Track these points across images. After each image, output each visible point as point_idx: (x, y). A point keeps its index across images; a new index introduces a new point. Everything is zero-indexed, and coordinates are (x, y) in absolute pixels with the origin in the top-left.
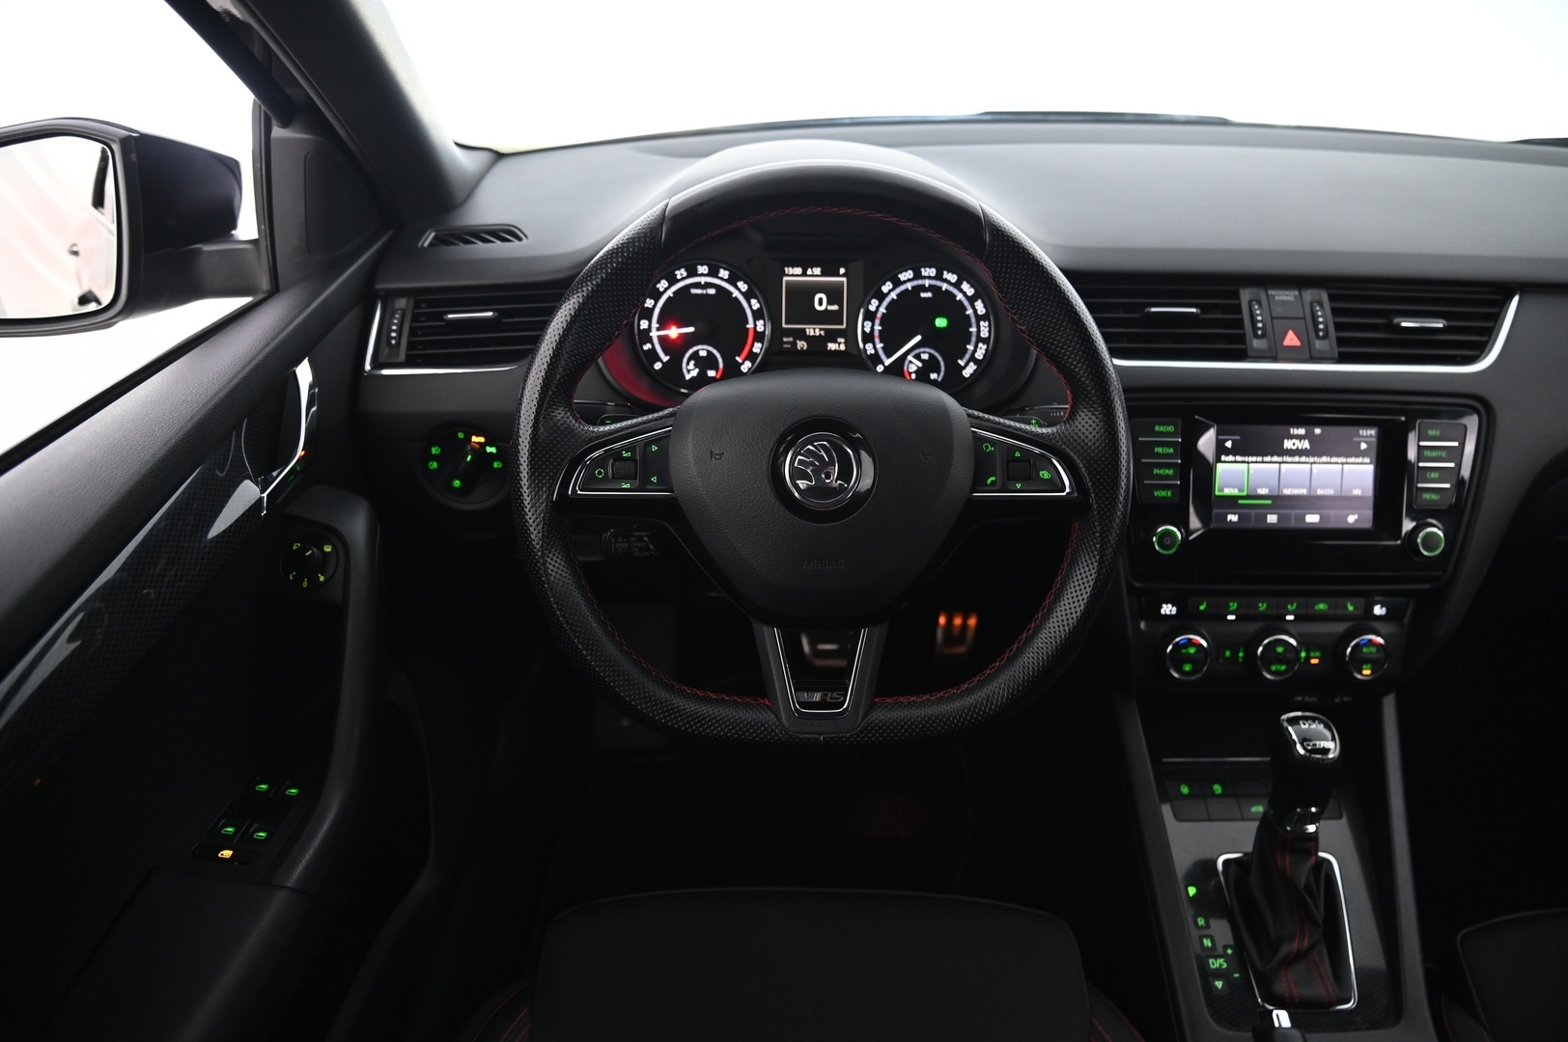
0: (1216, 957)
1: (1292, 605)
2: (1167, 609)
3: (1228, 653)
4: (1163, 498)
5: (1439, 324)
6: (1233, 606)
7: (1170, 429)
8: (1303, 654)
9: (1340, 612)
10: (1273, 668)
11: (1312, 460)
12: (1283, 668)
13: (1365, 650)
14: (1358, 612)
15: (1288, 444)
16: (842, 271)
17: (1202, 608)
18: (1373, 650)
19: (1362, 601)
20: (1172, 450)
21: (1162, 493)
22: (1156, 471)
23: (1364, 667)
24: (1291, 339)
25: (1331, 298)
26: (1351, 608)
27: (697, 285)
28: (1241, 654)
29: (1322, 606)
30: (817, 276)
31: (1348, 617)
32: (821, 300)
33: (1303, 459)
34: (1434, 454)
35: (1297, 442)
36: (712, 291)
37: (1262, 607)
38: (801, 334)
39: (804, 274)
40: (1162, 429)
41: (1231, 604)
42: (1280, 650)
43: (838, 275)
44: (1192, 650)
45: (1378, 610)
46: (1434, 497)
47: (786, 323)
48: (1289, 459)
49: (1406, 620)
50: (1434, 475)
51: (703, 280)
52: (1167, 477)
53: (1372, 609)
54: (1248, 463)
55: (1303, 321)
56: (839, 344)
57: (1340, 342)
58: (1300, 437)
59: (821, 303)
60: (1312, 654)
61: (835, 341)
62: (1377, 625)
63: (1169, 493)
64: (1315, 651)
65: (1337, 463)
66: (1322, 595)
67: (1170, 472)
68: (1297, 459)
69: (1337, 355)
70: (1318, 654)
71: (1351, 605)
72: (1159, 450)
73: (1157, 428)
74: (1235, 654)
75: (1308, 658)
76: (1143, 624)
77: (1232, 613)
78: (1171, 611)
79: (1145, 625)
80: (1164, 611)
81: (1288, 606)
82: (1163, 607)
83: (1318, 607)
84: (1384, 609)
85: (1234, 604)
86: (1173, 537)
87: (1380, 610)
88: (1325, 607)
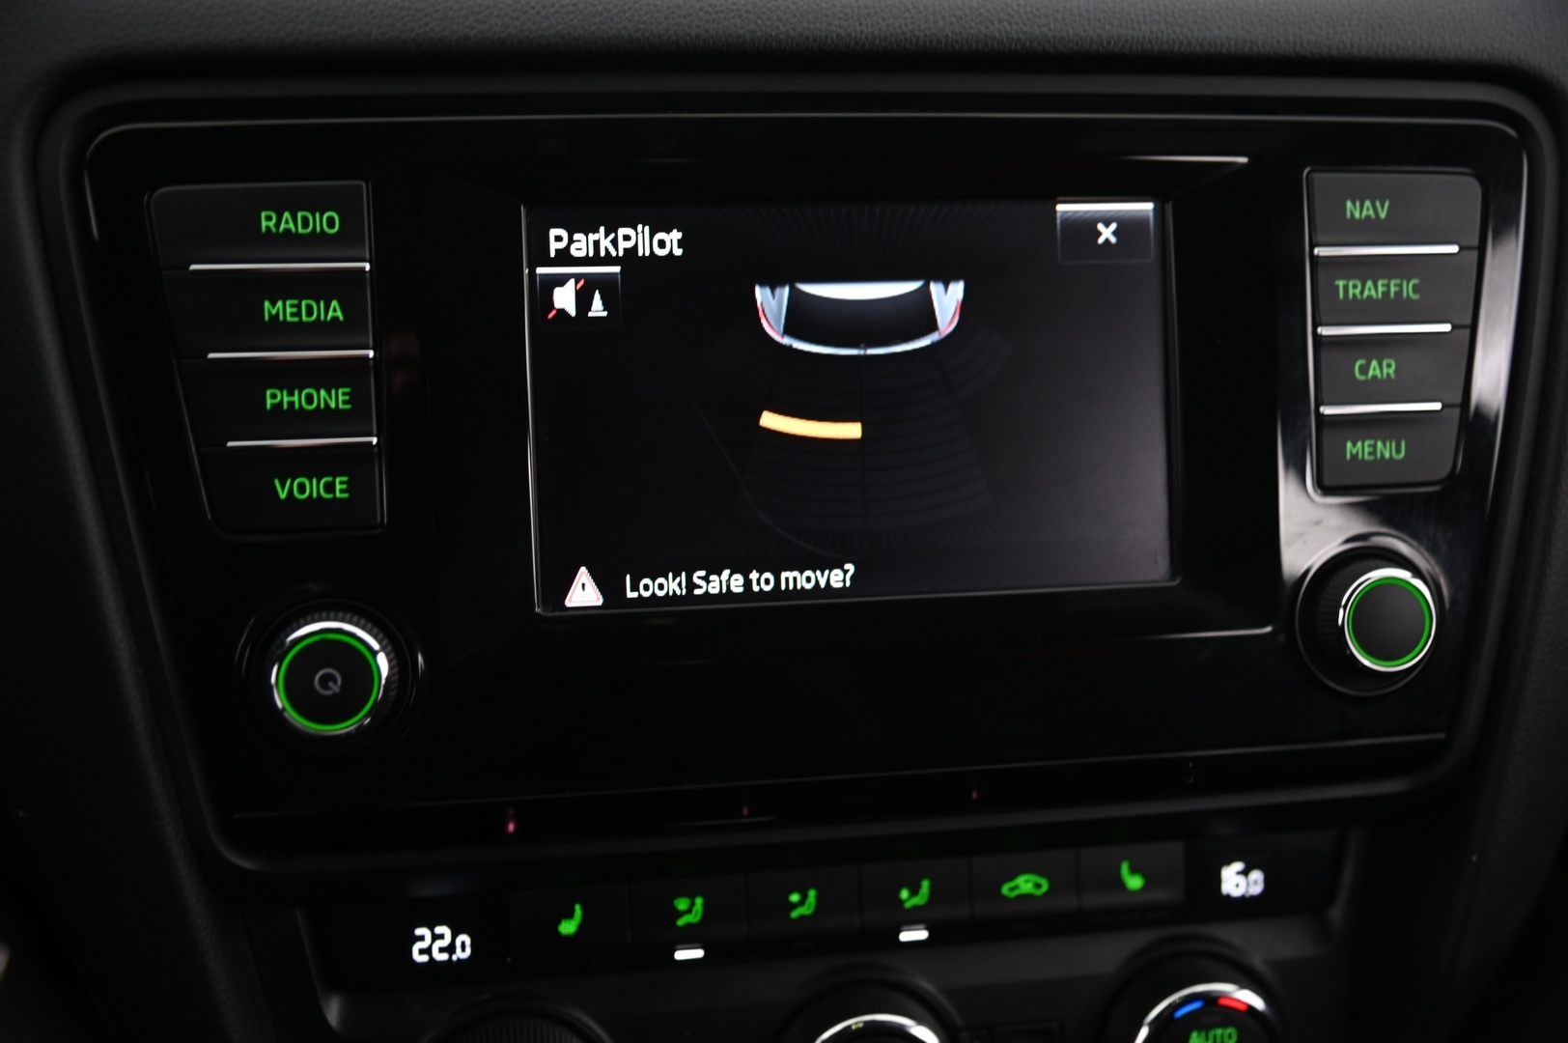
1: (914, 892)
2: (436, 944)
4: (316, 504)
6: (691, 910)
7: (326, 222)
9: (1092, 900)
13: (1198, 1040)
14: (1160, 895)
17: (568, 927)
18: (1227, 1036)
19: (1173, 852)
20: (336, 311)
21: (314, 488)
22: (275, 398)
26: (1134, 882)
29: (1026, 884)
31: (1130, 915)
34: (1373, 290)
37: (804, 904)
40: (287, 223)
41: (682, 904)
45: (1236, 881)
46: (1386, 450)
49: (1336, 913)
50: (1381, 369)
52: (324, 421)
53: (1218, 881)
62: (1235, 935)
63: (340, 484)
66: (1026, 849)
67: (337, 399)
71: (1133, 871)
72: (282, 309)
73: (267, 222)
76: (333, 1012)
77: (688, 938)
78: (450, 949)
79: (346, 1016)
80: (422, 952)
81: (904, 894)
82: (422, 938)
83: (1012, 889)
84: (1257, 876)
85: (699, 901)
86: (355, 662)
87: (1241, 879)
88: (1038, 886)
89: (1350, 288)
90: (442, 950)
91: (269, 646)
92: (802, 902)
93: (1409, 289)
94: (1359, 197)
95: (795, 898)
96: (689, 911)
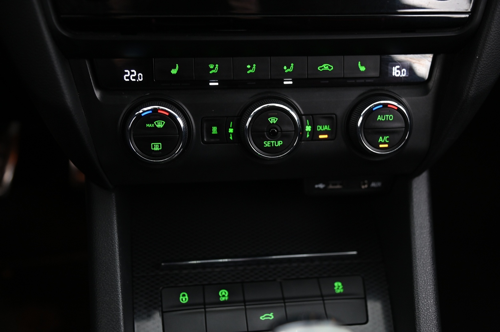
1: (288, 67)
2: (131, 75)
3: (215, 130)
6: (214, 68)
8: (308, 128)
9: (348, 74)
10: (267, 144)
12: (280, 143)
13: (379, 118)
17: (174, 71)
18: (390, 117)
19: (376, 59)
23: (381, 139)
26: (362, 69)
28: (231, 131)
29: (326, 67)
37: (252, 69)
41: (211, 66)
42: (273, 120)
44: (160, 124)
45: (397, 72)
60: (320, 128)
64: (323, 125)
66: (324, 52)
70: (326, 128)
71: (362, 65)
74: (223, 130)
75: (314, 132)
76: (98, 94)
77: (214, 77)
78: (136, 77)
79: (102, 96)
80: (127, 78)
81: (285, 68)
82: (127, 73)
83: (321, 68)
84: (404, 70)
85: (217, 65)
87: (399, 71)
88: (330, 68)
90: (133, 78)
92: (251, 68)
95: (249, 66)
96: (214, 69)
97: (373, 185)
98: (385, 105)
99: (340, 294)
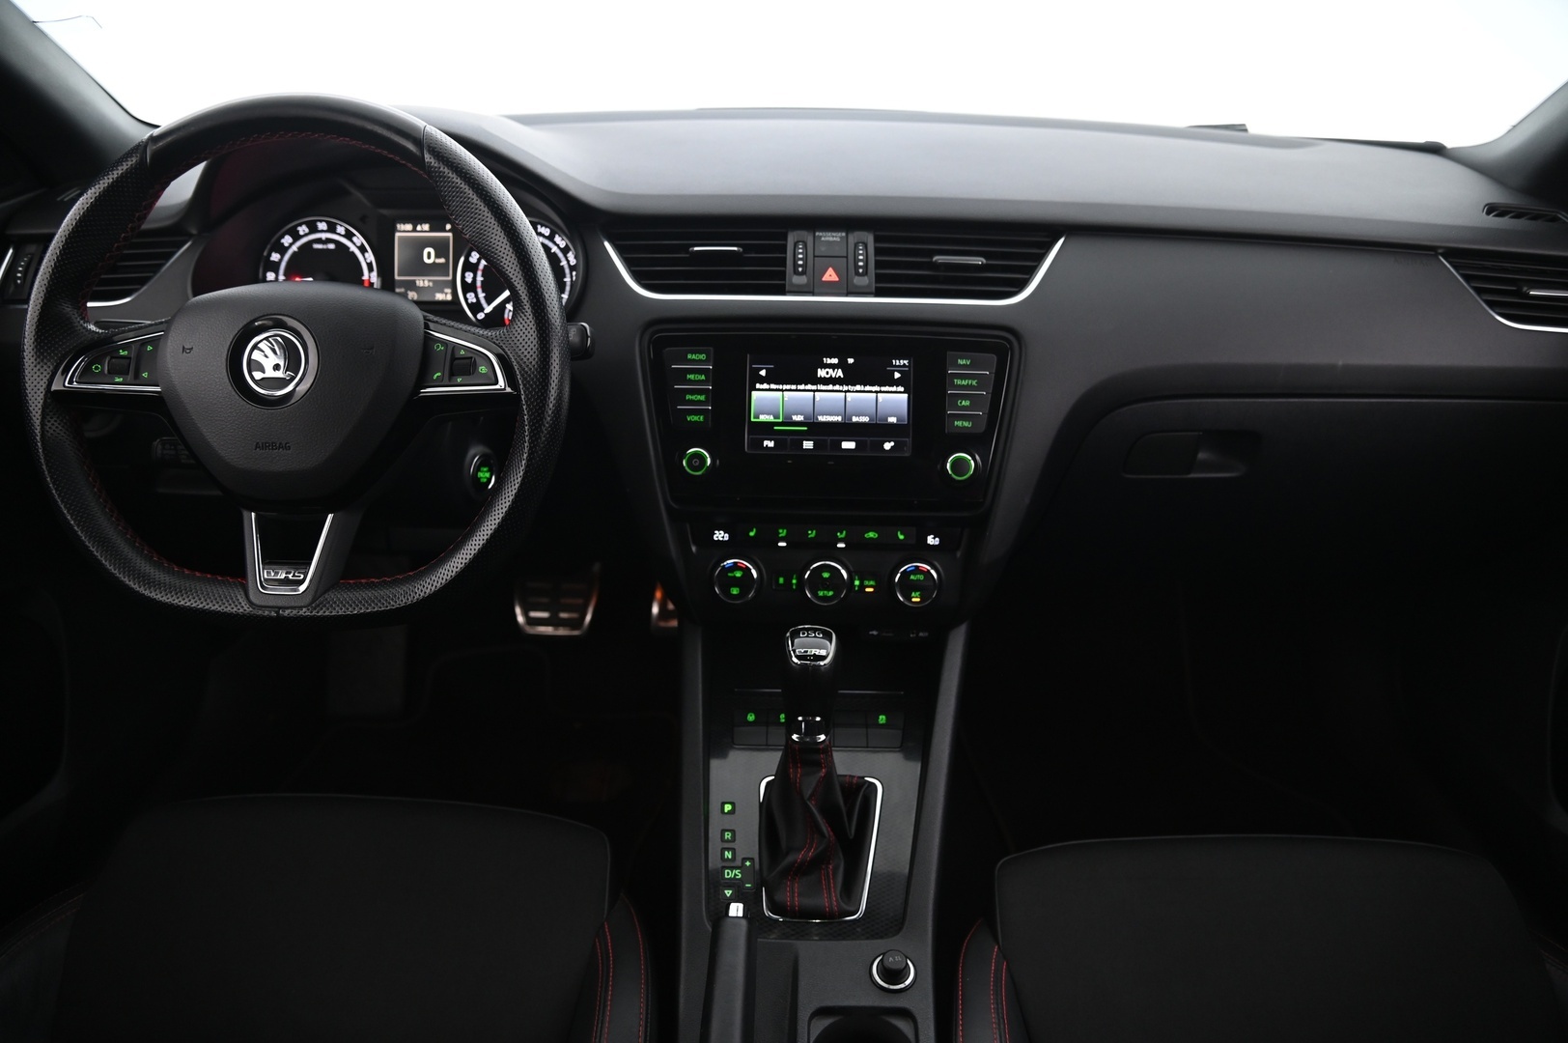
0: (732, 868)
1: (841, 533)
2: (720, 535)
3: (781, 580)
4: (696, 422)
5: (979, 261)
6: (783, 533)
7: (702, 357)
8: (857, 583)
9: (889, 541)
10: (821, 593)
11: (845, 388)
12: (831, 593)
14: (910, 541)
15: (822, 373)
16: (448, 227)
17: (752, 534)
18: (921, 577)
19: (913, 530)
20: (703, 377)
21: (695, 418)
22: (688, 397)
23: (913, 594)
24: (830, 276)
25: (877, 240)
26: (901, 537)
27: (319, 241)
28: (794, 581)
29: (871, 535)
30: (426, 231)
31: (899, 545)
32: (429, 254)
33: (837, 387)
34: (965, 382)
35: (830, 371)
36: (332, 246)
37: (812, 534)
38: (412, 286)
39: (414, 230)
40: (694, 357)
41: (781, 531)
42: (826, 575)
43: (445, 231)
44: (738, 574)
45: (931, 540)
46: (966, 424)
47: (399, 275)
48: (821, 387)
49: (959, 554)
50: (965, 403)
51: (324, 236)
52: (699, 403)
53: (926, 540)
54: (782, 390)
55: (845, 259)
56: (446, 294)
57: (879, 278)
58: (833, 366)
59: (429, 257)
60: (866, 583)
61: (442, 292)
62: (928, 554)
63: (702, 418)
64: (869, 580)
65: (871, 392)
66: (870, 523)
67: (702, 398)
68: (830, 387)
69: (873, 290)
70: (872, 583)
71: (901, 534)
72: (691, 377)
73: (689, 356)
74: (788, 581)
75: (862, 587)
76: (694, 549)
77: (782, 539)
78: (723, 537)
79: (697, 550)
80: (716, 537)
81: (839, 534)
82: (716, 534)
83: (868, 536)
84: (937, 539)
85: (785, 532)
86: (702, 459)
87: (933, 540)
88: (875, 535)
89: (958, 382)
91: (683, 455)
93: (974, 383)
94: (962, 358)
95: (810, 532)
97: (921, 634)
98: (917, 567)
99: (883, 725)
